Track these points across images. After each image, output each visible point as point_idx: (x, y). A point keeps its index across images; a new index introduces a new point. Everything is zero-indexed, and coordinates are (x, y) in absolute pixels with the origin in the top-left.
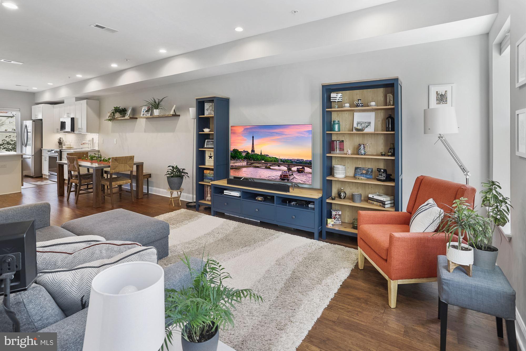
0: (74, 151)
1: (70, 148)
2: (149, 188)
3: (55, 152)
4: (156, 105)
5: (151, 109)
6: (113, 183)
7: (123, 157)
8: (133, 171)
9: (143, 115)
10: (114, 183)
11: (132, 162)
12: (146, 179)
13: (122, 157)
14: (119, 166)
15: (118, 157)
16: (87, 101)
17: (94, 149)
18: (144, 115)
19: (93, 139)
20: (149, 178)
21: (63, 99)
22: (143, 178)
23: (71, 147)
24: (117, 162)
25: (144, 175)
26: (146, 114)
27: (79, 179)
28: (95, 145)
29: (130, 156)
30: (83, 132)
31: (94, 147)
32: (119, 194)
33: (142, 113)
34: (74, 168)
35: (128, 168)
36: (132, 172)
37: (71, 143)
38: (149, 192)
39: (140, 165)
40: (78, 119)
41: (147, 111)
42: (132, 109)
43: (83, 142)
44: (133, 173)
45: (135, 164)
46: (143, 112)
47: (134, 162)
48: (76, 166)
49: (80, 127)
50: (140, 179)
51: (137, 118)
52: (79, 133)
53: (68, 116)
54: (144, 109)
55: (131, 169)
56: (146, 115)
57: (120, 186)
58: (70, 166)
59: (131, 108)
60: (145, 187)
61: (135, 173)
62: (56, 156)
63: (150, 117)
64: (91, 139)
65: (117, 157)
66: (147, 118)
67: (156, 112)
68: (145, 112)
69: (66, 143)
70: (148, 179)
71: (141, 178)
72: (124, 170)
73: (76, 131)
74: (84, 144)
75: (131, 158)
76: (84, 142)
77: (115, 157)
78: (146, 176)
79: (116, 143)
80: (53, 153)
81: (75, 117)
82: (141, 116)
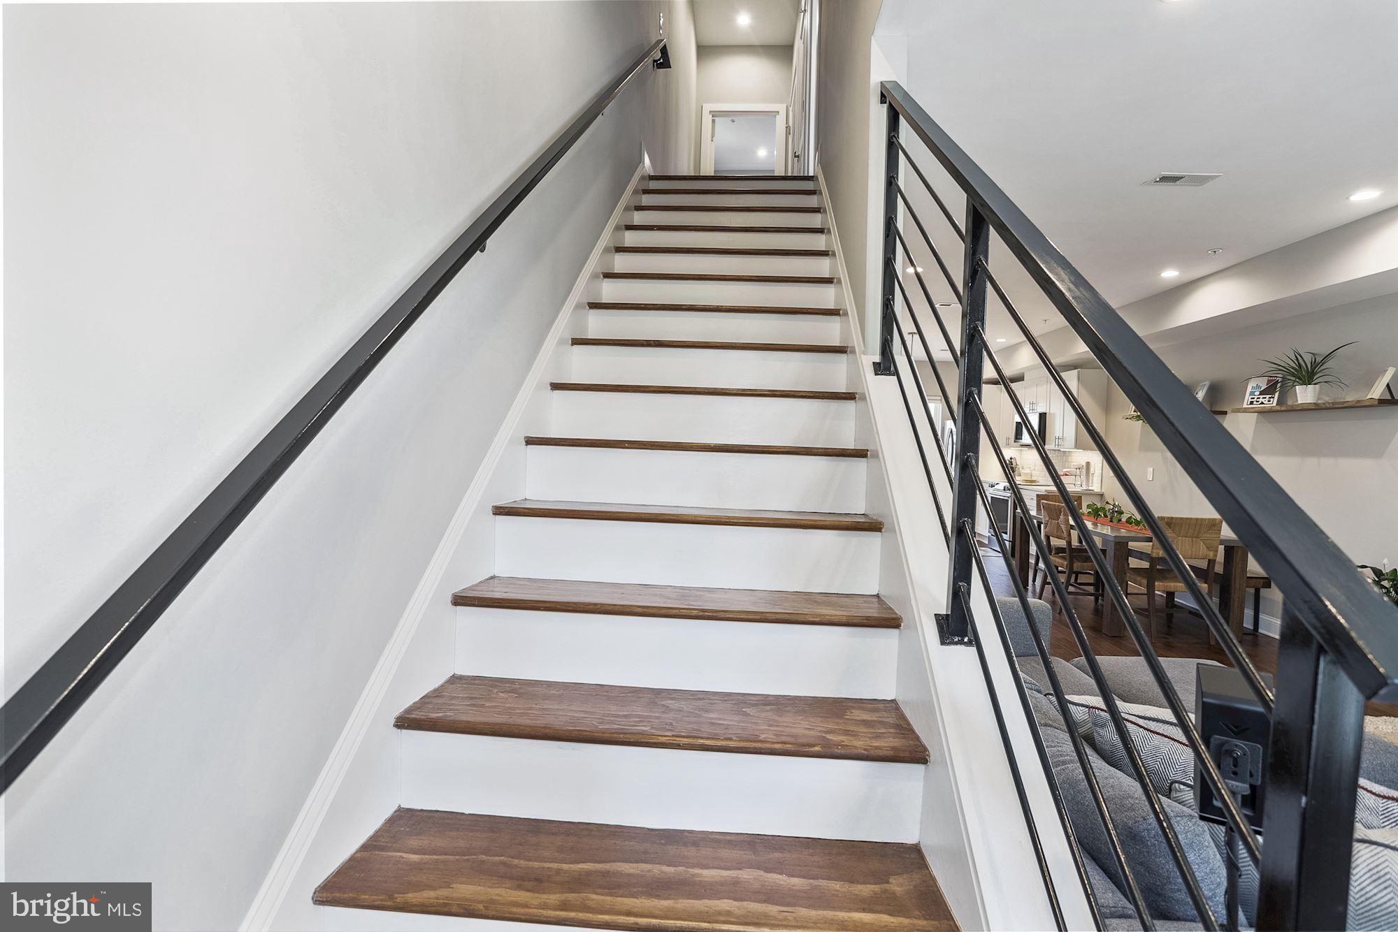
0: (1046, 491)
1: (1032, 481)
2: (1262, 616)
3: (1004, 490)
4: (1307, 374)
5: (1279, 385)
6: (1156, 583)
7: (1191, 519)
8: (1215, 560)
9: (1252, 403)
10: (1161, 583)
11: (1215, 536)
12: (1252, 591)
13: (1187, 519)
14: (1177, 542)
15: (1176, 518)
16: (1079, 372)
17: (1090, 488)
18: (1255, 403)
19: (1088, 464)
20: (1263, 587)
21: (1022, 371)
22: (1245, 585)
23: (1034, 479)
24: (1172, 530)
25: (1248, 577)
26: (1261, 400)
27: (1068, 558)
28: (1093, 480)
29: (1210, 519)
30: (1065, 447)
31: (1090, 485)
32: (1164, 615)
33: (1248, 398)
34: (1057, 532)
35: (1202, 549)
36: (1211, 562)
37: (1033, 472)
38: (1260, 631)
39: (1238, 547)
40: (1054, 414)
41: (1269, 390)
42: (1210, 385)
43: (1064, 470)
44: (1216, 568)
45: (1222, 542)
46: (1250, 395)
47: (1222, 537)
48: (1063, 526)
49: (1058, 433)
50: (1237, 586)
51: (1225, 413)
52: (1057, 448)
53: (1032, 410)
54: (1254, 386)
55: (1212, 555)
56: (1262, 403)
57: (1171, 595)
58: (1049, 524)
59: (1207, 384)
60: (1249, 613)
61: (1219, 569)
62: (1006, 498)
63: (1278, 408)
64: (1084, 464)
65: (1172, 518)
66: (1261, 412)
67: (1305, 394)
68: (1257, 393)
69: (1022, 471)
70: (1257, 592)
71: (1237, 583)
72: (1192, 554)
73: (1049, 444)
74: (1066, 475)
75: (1214, 525)
76: (1068, 470)
77: (1168, 518)
78: (1254, 580)
79: (1151, 479)
80: (999, 490)
81: (1048, 411)
82: (1245, 406)
